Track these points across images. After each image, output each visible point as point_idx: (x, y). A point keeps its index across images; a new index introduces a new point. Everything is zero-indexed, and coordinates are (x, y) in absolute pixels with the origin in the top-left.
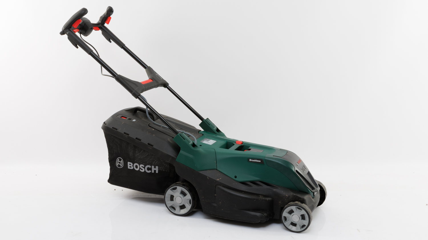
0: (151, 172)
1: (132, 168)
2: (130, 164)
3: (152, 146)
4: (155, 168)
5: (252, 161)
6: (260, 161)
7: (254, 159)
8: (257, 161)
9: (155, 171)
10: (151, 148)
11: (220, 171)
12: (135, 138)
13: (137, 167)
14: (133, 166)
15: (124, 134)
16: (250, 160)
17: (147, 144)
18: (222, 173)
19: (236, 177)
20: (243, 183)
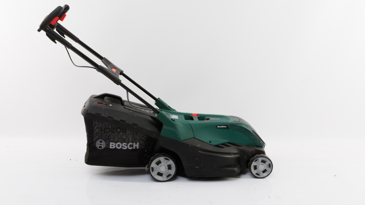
0: (133, 148)
1: (114, 147)
2: (112, 144)
3: (137, 125)
4: (136, 144)
5: (219, 128)
6: (226, 127)
7: (221, 126)
8: (224, 127)
9: (136, 147)
10: (136, 127)
11: (197, 139)
12: (119, 120)
13: (119, 146)
14: (115, 145)
15: (108, 118)
16: (218, 127)
17: (132, 124)
18: (199, 140)
19: (210, 142)
20: (217, 146)
